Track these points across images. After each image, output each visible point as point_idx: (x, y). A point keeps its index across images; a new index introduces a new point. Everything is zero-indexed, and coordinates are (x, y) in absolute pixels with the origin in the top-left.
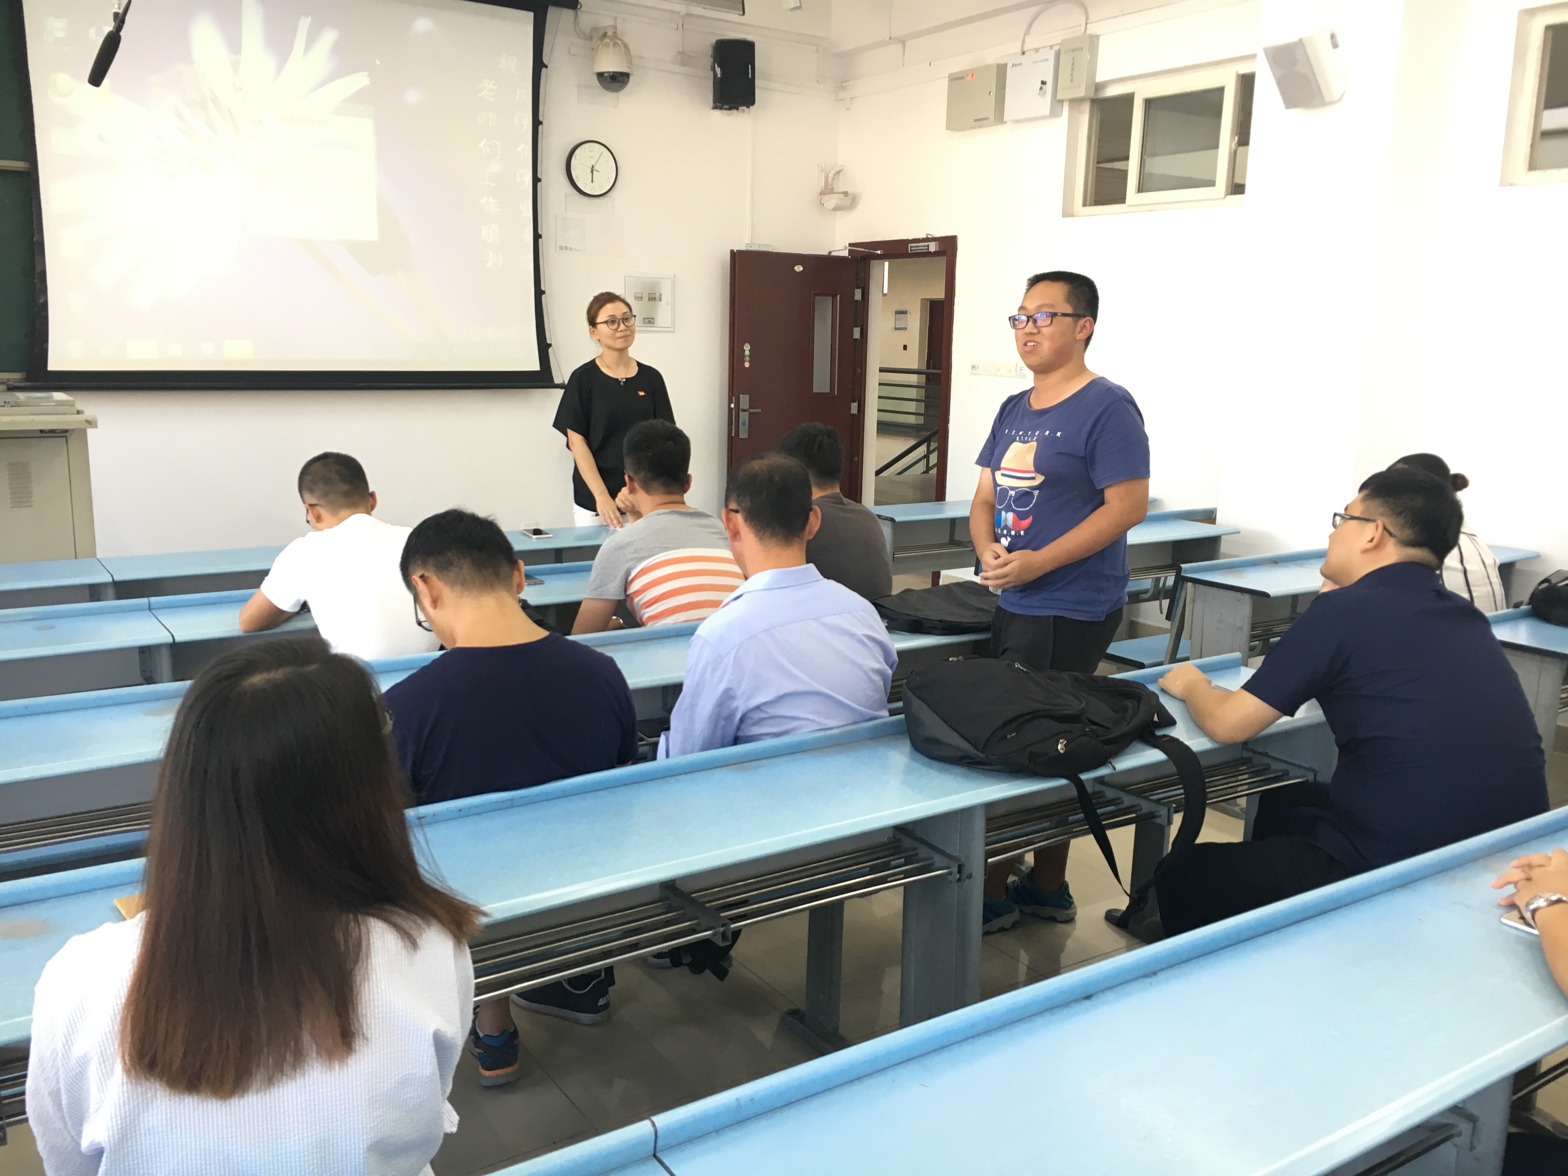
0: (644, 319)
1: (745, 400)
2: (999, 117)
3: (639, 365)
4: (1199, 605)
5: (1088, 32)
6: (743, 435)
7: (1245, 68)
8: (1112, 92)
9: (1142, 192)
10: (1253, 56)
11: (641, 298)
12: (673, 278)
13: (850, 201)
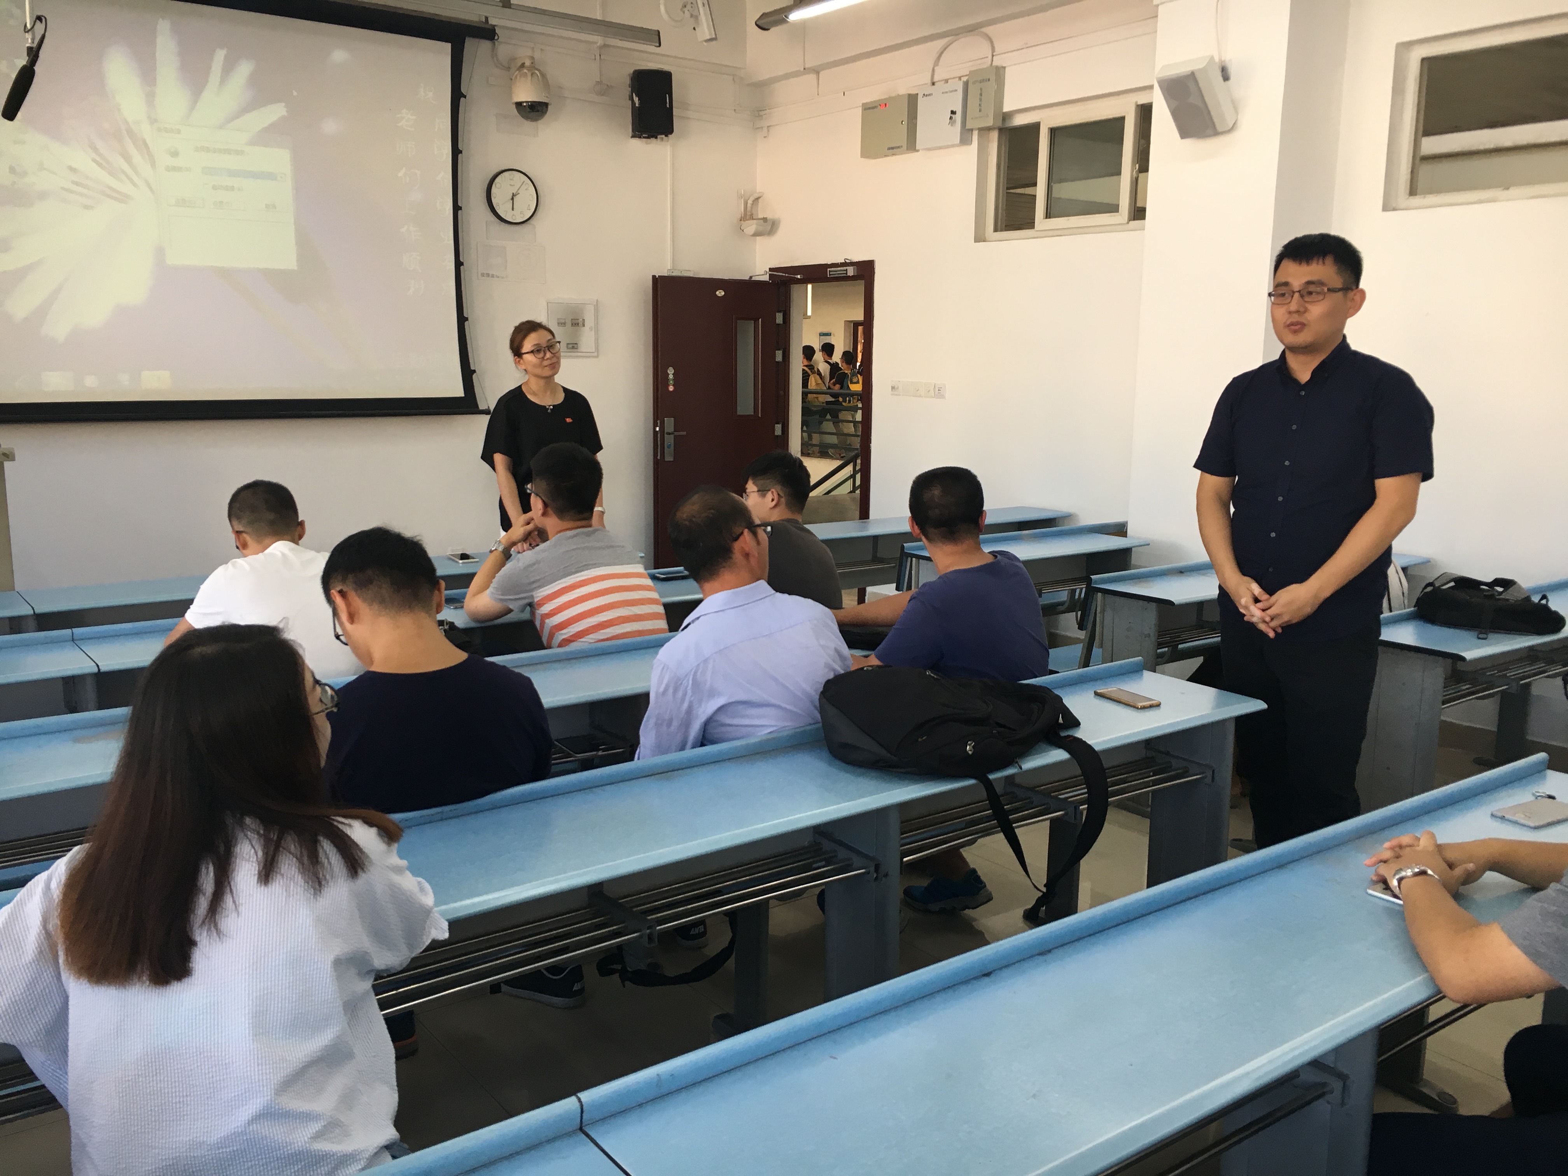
0: (568, 344)
1: (669, 423)
2: (911, 145)
3: (566, 390)
4: (1109, 614)
5: (995, 64)
6: (669, 458)
7: (1143, 99)
8: (1020, 120)
9: (1050, 218)
10: (1151, 87)
11: (565, 324)
12: (595, 303)
13: (769, 227)
